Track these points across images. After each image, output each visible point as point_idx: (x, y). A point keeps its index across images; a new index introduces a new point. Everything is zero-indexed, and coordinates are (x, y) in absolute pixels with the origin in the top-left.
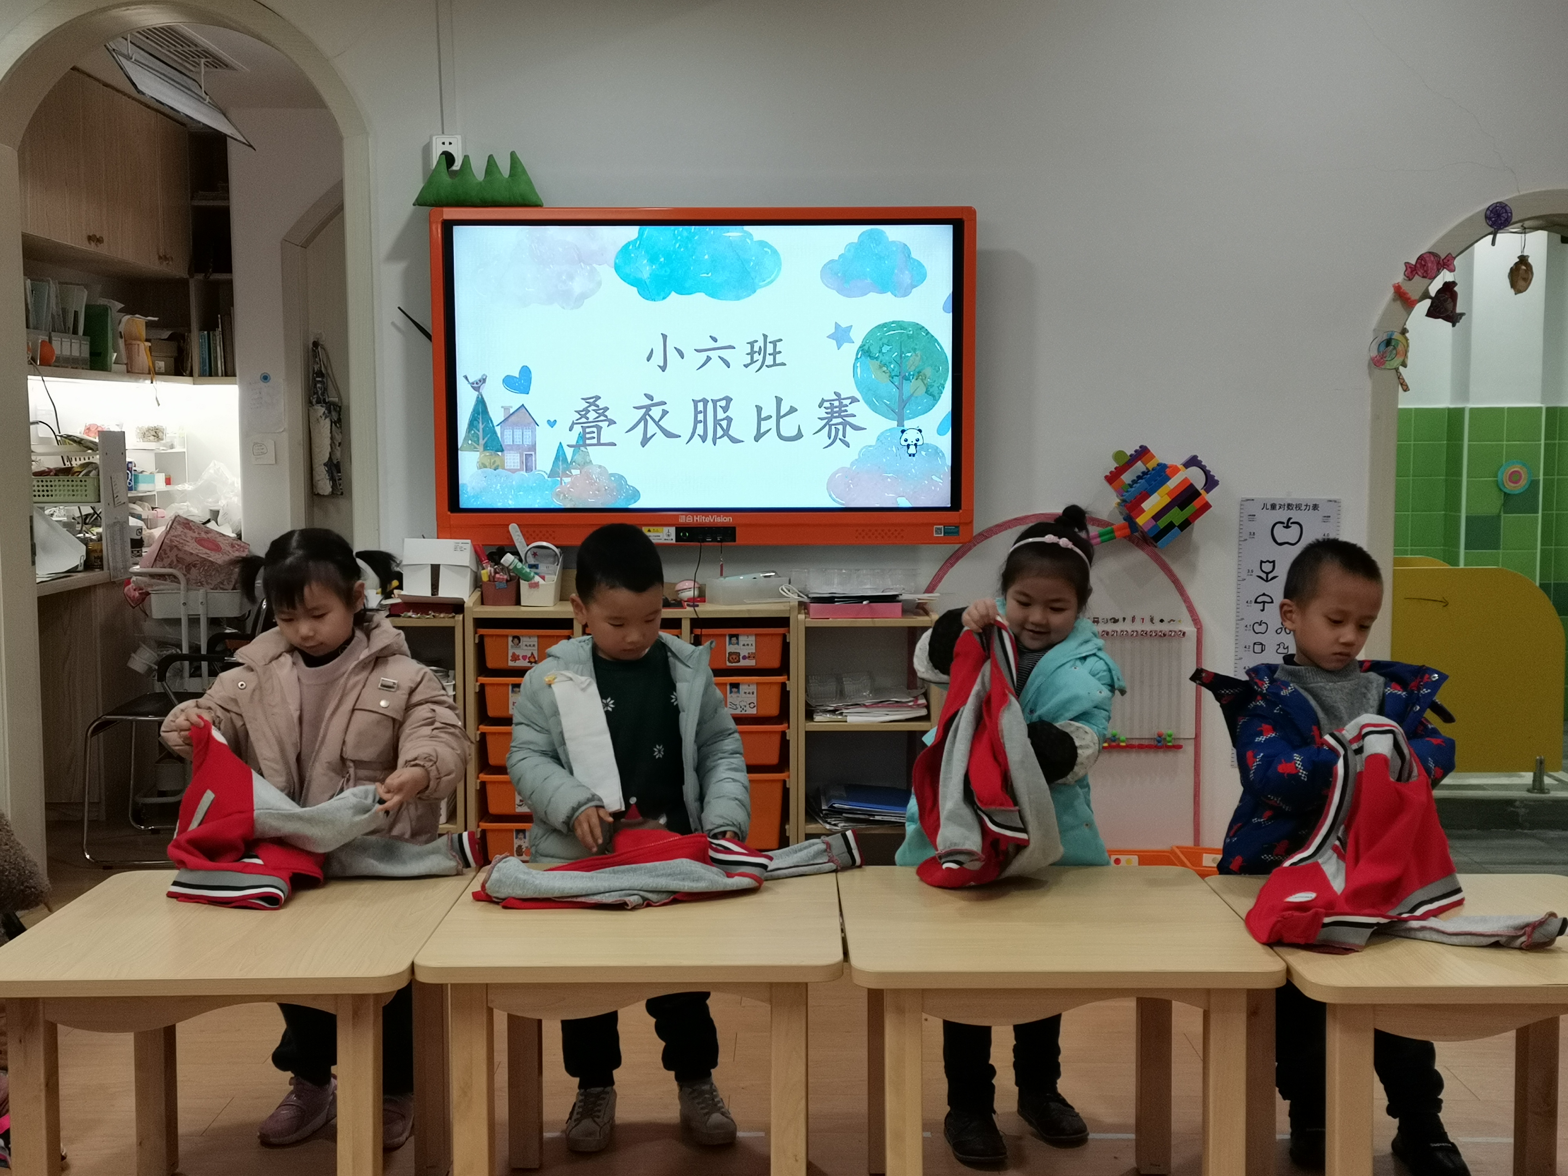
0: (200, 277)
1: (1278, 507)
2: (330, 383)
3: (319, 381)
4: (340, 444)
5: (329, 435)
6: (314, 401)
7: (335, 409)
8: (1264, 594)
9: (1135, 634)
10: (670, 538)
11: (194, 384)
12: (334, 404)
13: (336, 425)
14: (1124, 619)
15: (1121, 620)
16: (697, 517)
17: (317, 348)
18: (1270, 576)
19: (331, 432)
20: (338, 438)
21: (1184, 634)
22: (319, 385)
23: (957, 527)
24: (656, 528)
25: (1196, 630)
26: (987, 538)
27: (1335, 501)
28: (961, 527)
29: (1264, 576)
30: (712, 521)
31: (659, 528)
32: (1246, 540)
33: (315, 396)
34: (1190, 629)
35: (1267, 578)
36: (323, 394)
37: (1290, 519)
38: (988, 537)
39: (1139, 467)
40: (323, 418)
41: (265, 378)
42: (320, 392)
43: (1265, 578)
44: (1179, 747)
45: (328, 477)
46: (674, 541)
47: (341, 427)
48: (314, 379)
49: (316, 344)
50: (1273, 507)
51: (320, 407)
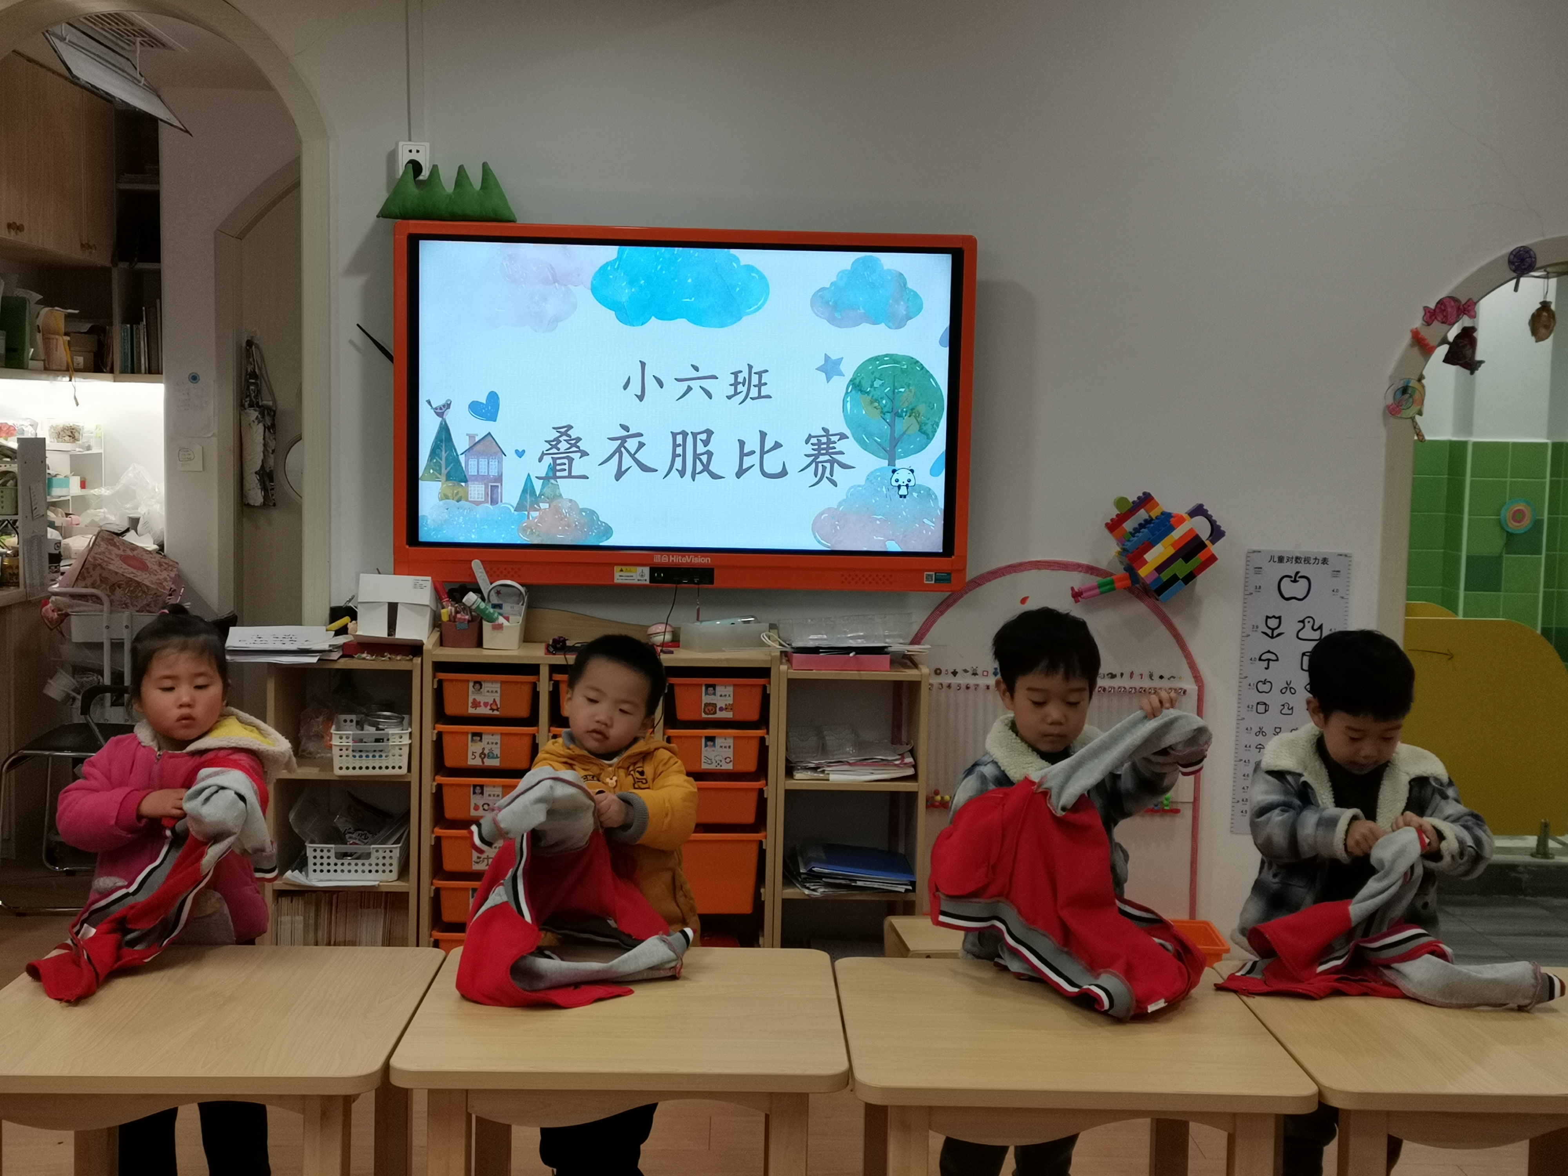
0: (124, 265)
1: (1285, 560)
2: (264, 385)
3: (253, 383)
4: (273, 451)
5: (262, 441)
6: (246, 404)
7: (269, 414)
8: (1269, 652)
9: (1133, 691)
10: (645, 578)
11: (115, 381)
12: (269, 408)
13: (269, 431)
14: (1122, 675)
15: (1119, 675)
16: (673, 557)
17: (251, 347)
18: (1276, 632)
19: (264, 439)
20: (272, 444)
21: (1185, 692)
22: (252, 387)
23: (949, 574)
24: (628, 568)
25: (1197, 688)
26: (979, 585)
27: (1346, 556)
28: (952, 575)
29: (1269, 632)
30: (689, 561)
31: (633, 568)
32: (1252, 594)
33: (248, 399)
34: (1191, 687)
35: (1273, 634)
36: (256, 397)
37: (1297, 573)
38: (982, 585)
39: (1142, 514)
40: (256, 422)
41: (194, 378)
42: (253, 395)
43: (1271, 635)
44: (1176, 811)
45: (259, 487)
46: (648, 582)
47: (275, 433)
48: (247, 381)
49: (250, 343)
50: (1281, 559)
51: (252, 411)
